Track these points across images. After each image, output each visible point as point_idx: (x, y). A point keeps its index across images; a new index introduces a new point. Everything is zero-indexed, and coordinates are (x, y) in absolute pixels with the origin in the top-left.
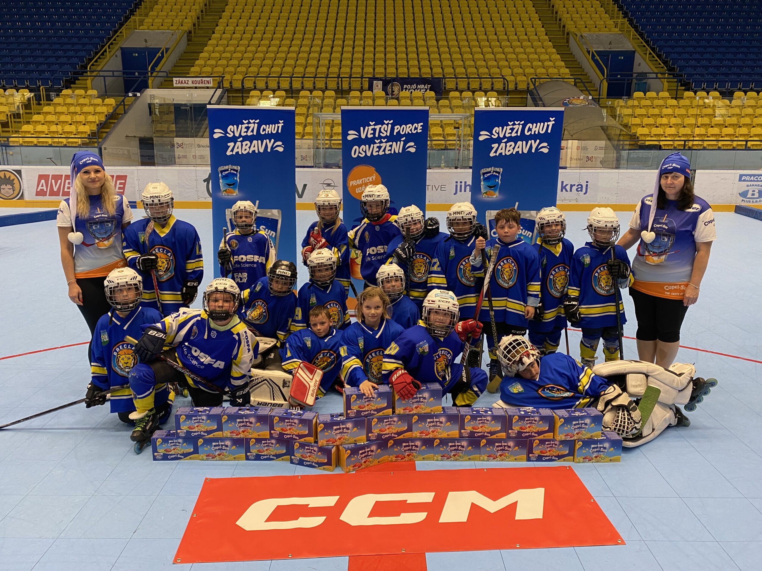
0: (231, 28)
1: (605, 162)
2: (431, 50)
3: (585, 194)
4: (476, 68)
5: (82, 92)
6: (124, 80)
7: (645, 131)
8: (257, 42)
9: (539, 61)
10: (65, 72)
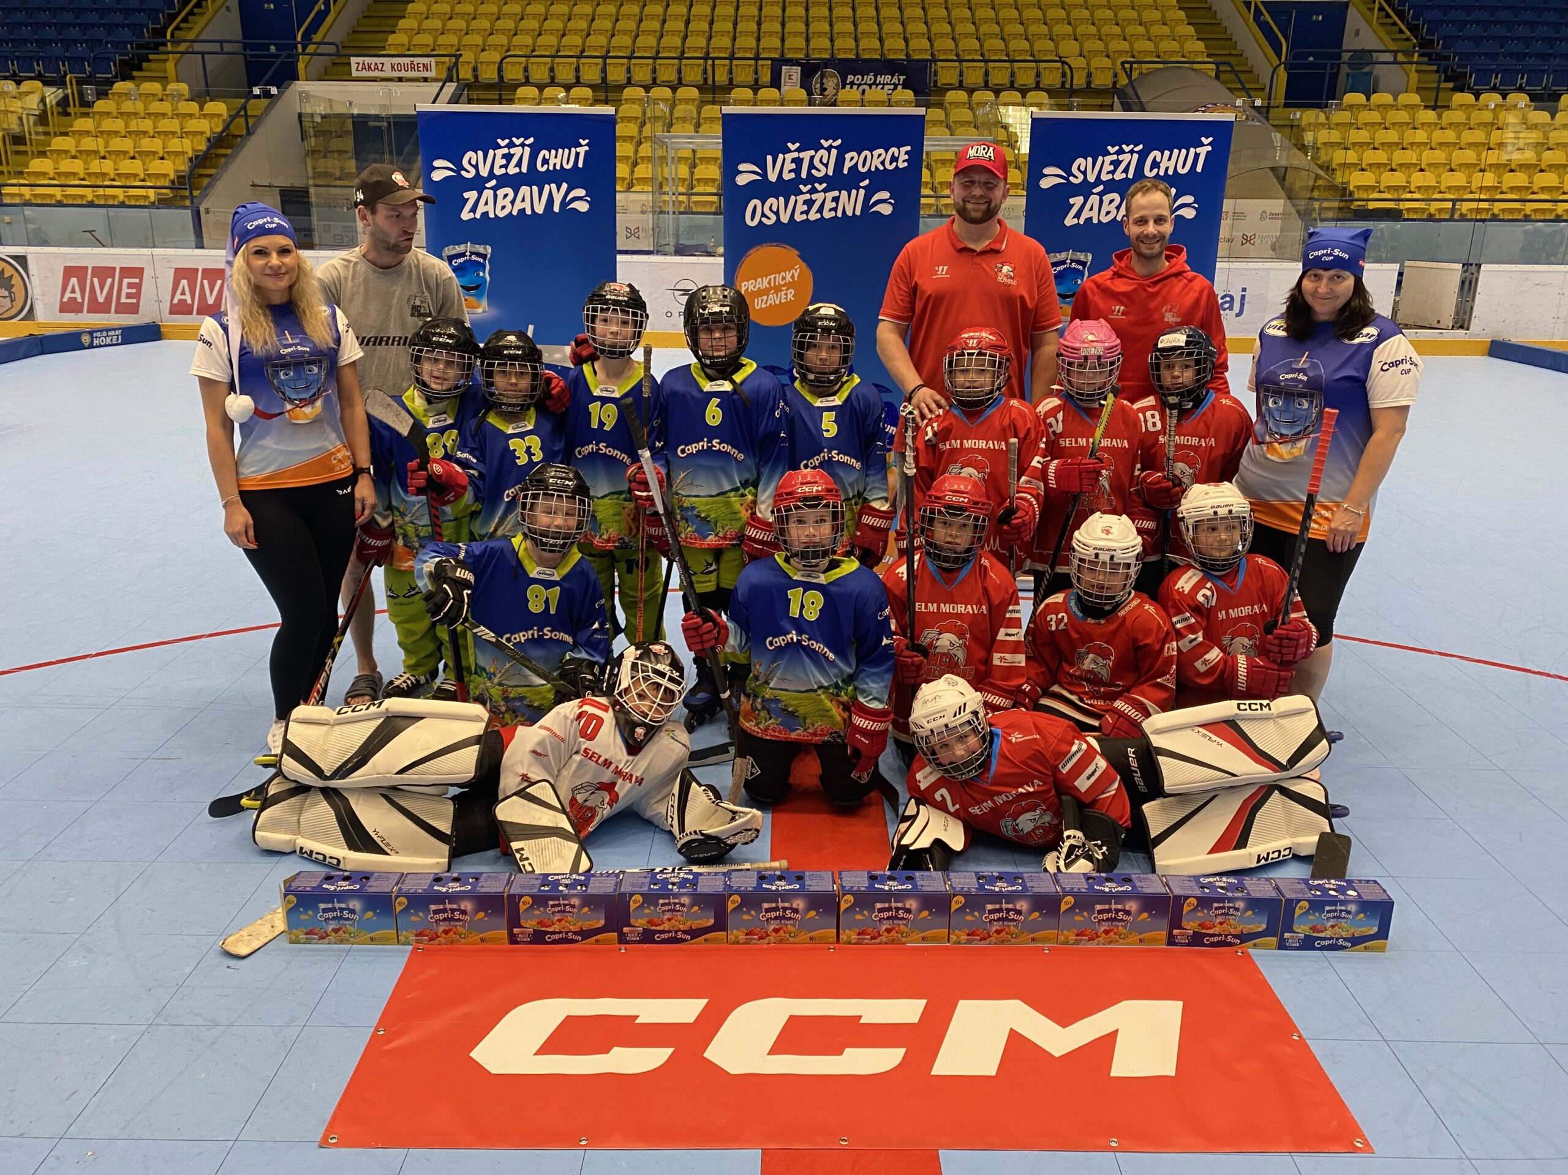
1: (1282, 246)
3: (1237, 315)
4: (1003, 39)
5: (155, 87)
6: (247, 63)
7: (1368, 178)
9: (1140, 24)
10: (118, 42)
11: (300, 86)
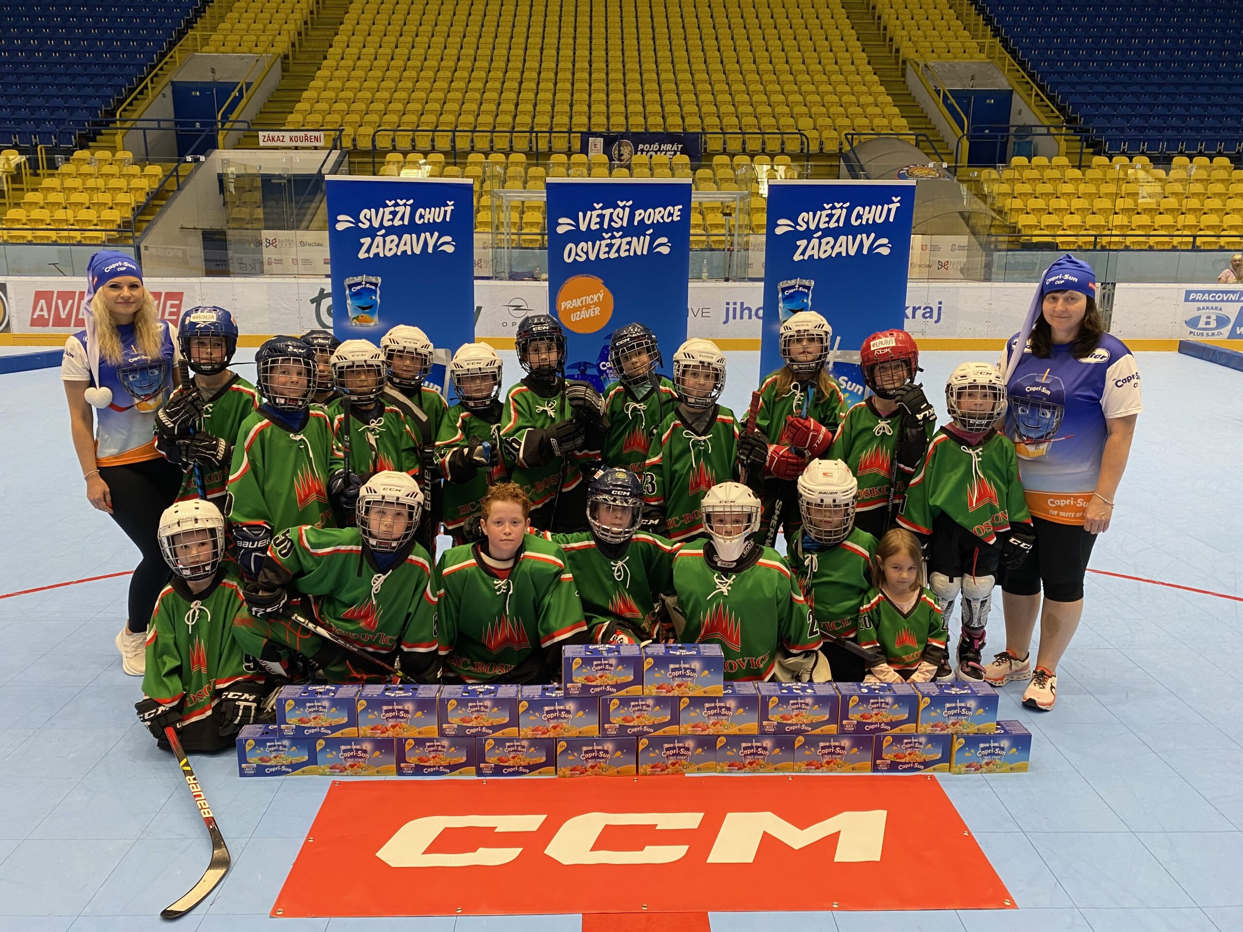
0: (353, 51)
1: (968, 270)
2: (682, 87)
3: (936, 322)
4: (756, 117)
5: (107, 154)
6: (177, 135)
7: (1031, 220)
8: (397, 74)
9: (859, 106)
10: (79, 121)
11: (220, 153)
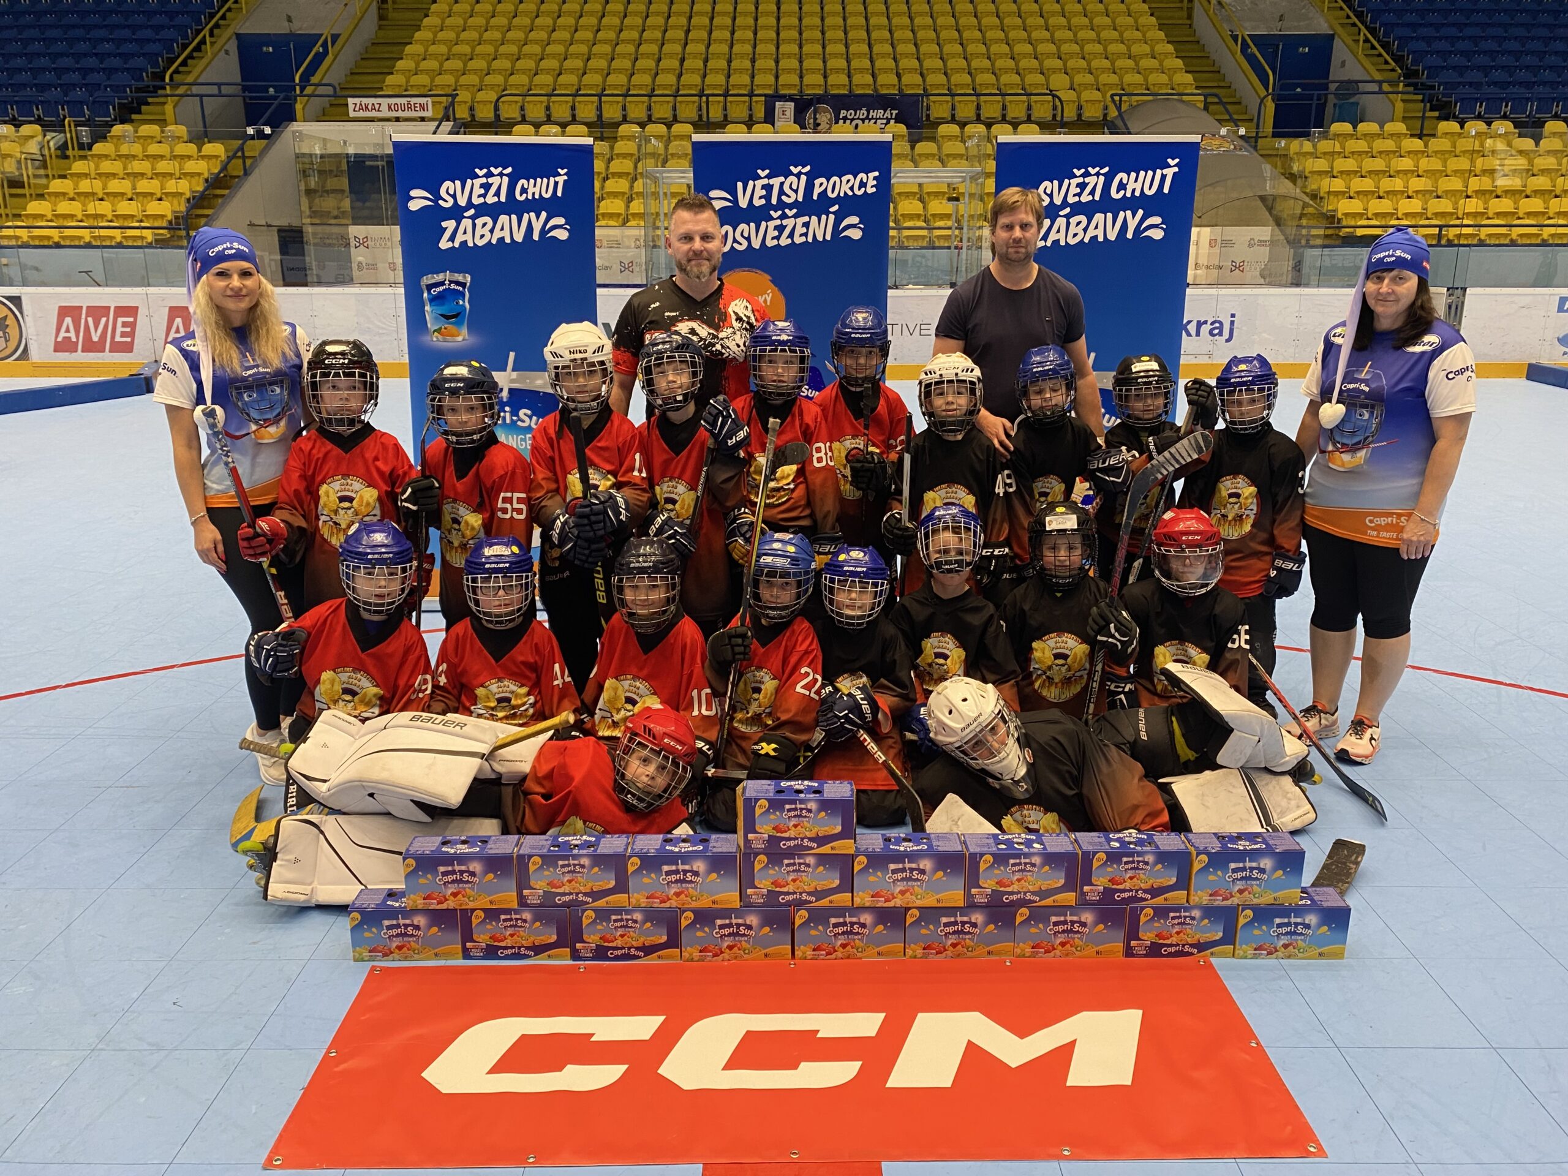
1: (1271, 271)
2: (897, 35)
3: (1227, 341)
4: (994, 74)
5: (153, 130)
6: (246, 104)
7: (1356, 206)
8: (527, 21)
9: (1129, 58)
10: (118, 86)
11: (295, 126)
